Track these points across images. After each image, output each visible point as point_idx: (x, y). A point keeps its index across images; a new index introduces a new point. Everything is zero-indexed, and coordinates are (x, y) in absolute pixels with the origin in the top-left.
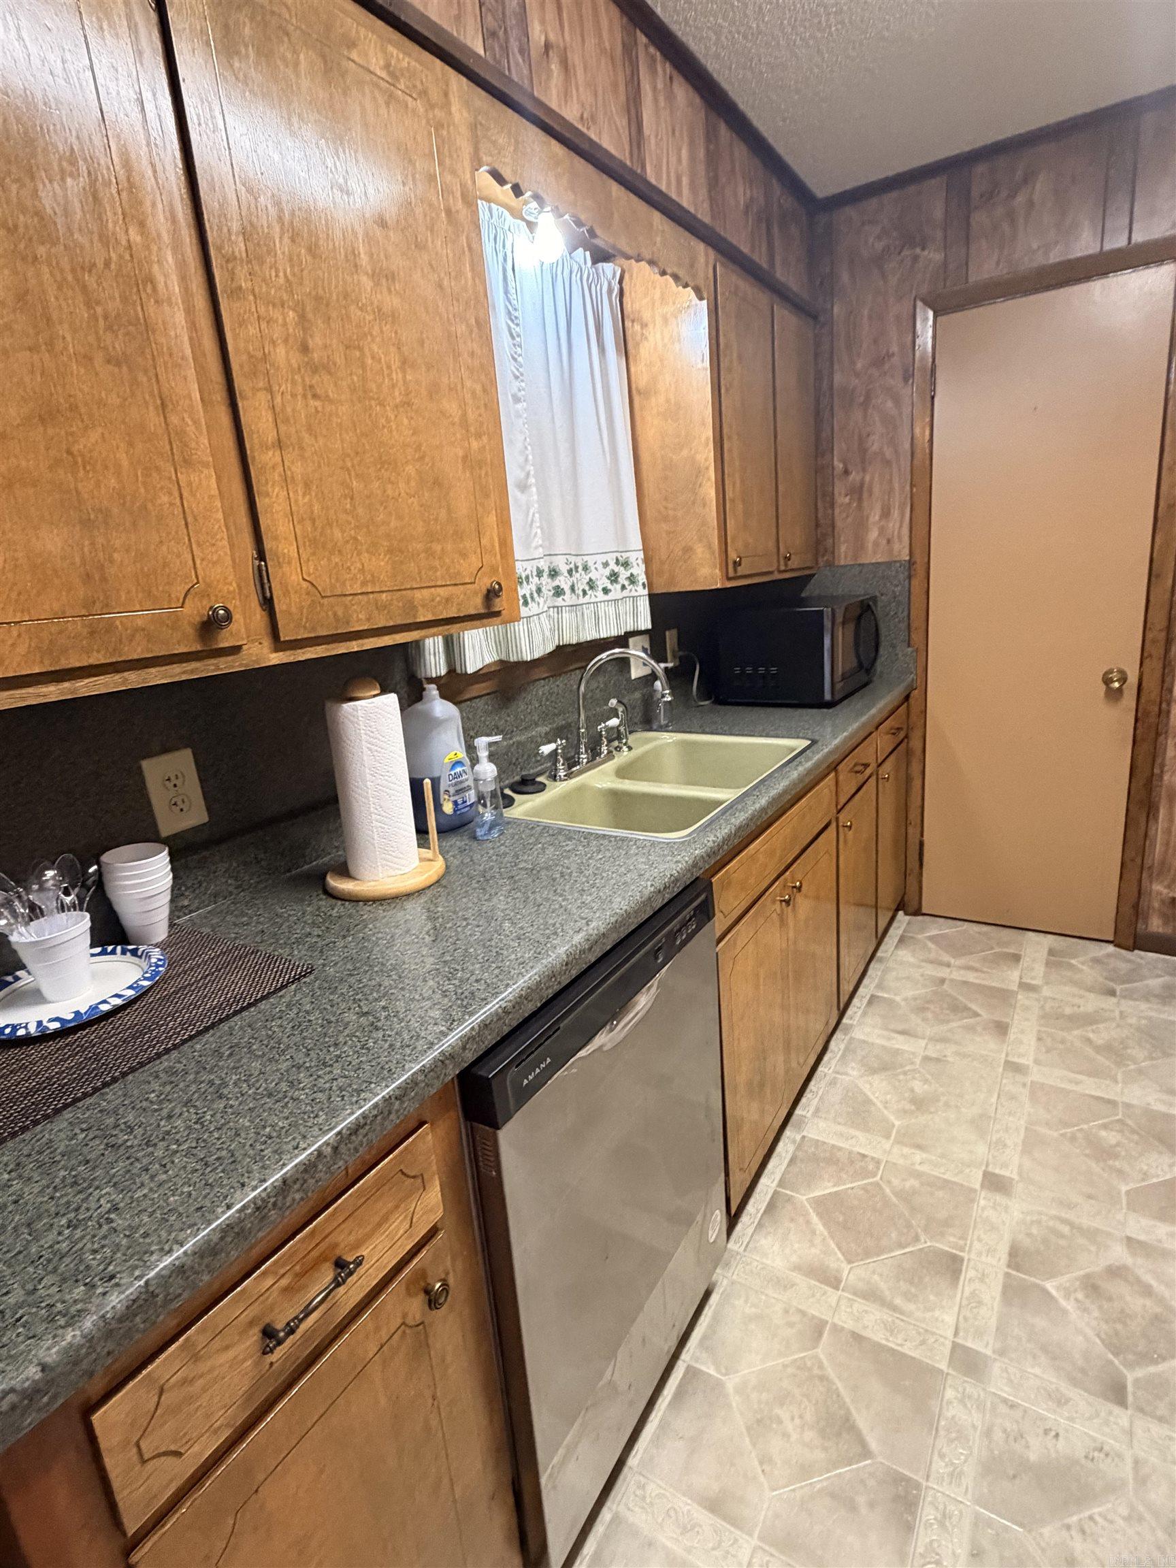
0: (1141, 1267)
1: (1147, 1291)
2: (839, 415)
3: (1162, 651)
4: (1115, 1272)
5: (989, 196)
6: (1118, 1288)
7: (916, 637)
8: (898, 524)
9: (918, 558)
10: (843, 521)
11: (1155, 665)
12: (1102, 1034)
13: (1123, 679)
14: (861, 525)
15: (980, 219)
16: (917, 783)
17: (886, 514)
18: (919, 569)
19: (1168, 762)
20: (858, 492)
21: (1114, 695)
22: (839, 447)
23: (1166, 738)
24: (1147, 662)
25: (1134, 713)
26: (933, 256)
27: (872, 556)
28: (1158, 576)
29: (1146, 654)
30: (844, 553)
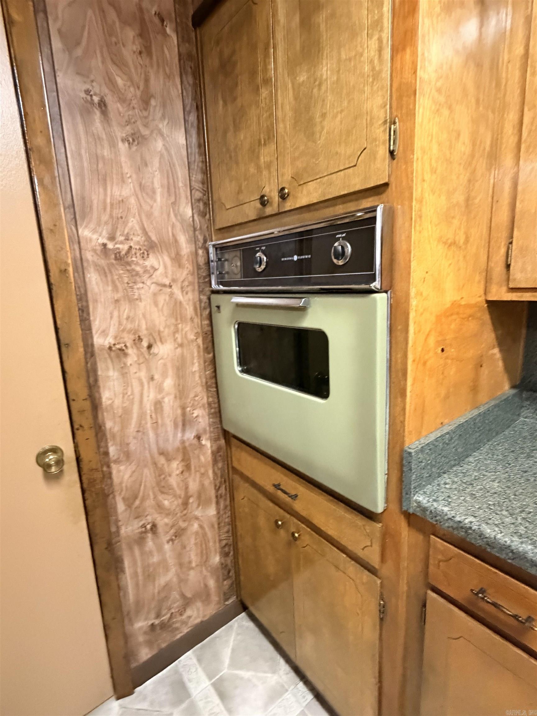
3: (91, 420)
11: (85, 435)
19: (120, 517)
23: (114, 497)
24: (78, 433)
25: (78, 485)
28: (67, 345)
29: (76, 426)
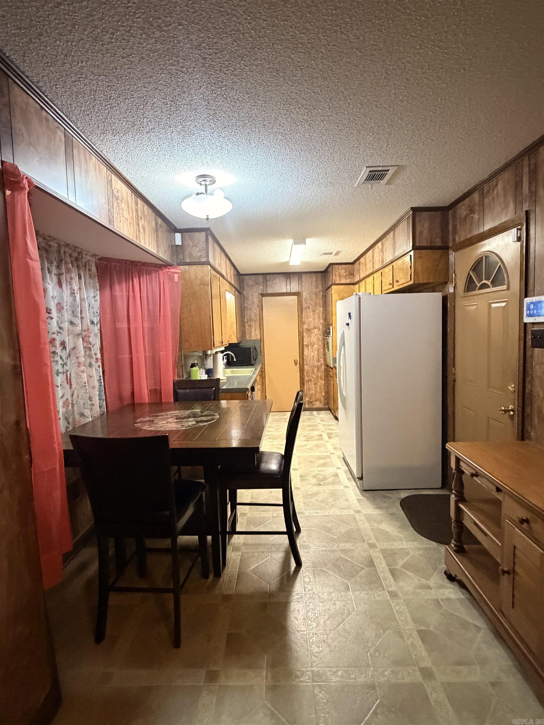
0: (321, 473)
1: (322, 475)
2: (246, 312)
4: (317, 474)
5: (269, 280)
6: (318, 476)
7: (262, 354)
8: (258, 332)
9: (262, 339)
10: (247, 332)
12: (308, 447)
13: (297, 361)
14: (251, 332)
15: (268, 283)
16: (264, 383)
17: (255, 330)
18: (262, 341)
20: (250, 326)
21: (296, 364)
22: (246, 317)
26: (261, 287)
27: (253, 338)
30: (248, 337)
